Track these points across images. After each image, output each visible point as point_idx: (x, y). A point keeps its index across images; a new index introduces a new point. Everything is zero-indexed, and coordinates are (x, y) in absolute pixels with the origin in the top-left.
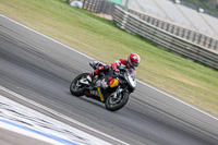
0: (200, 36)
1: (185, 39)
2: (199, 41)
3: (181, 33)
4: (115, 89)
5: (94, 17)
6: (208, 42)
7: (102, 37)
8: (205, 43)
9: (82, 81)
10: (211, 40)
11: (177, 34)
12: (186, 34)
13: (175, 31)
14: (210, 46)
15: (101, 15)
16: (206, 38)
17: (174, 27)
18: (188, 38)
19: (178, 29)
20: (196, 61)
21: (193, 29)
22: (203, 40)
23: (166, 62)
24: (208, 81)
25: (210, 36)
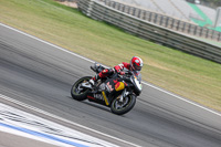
0: (168, 19)
1: (152, 23)
2: (167, 24)
3: (147, 17)
4: (121, 92)
5: (59, 5)
6: (175, 25)
7: (68, 26)
8: (172, 26)
9: (84, 84)
10: (179, 23)
11: (144, 18)
12: (153, 18)
13: (142, 15)
14: (178, 28)
15: (66, 4)
16: (173, 20)
17: (140, 11)
18: (155, 21)
19: (145, 13)
20: (164, 45)
21: (159, 12)
22: (170, 23)
23: (135, 47)
24: (178, 64)
25: (177, 18)
